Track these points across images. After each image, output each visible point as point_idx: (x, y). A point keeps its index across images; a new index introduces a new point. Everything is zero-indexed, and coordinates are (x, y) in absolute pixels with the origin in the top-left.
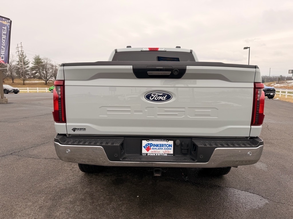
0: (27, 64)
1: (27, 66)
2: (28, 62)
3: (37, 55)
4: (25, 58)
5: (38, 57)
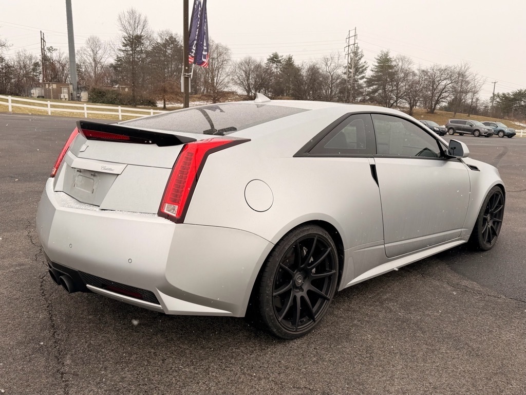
0: (362, 72)
1: (362, 75)
2: (364, 68)
3: (385, 51)
4: (360, 59)
5: (387, 55)
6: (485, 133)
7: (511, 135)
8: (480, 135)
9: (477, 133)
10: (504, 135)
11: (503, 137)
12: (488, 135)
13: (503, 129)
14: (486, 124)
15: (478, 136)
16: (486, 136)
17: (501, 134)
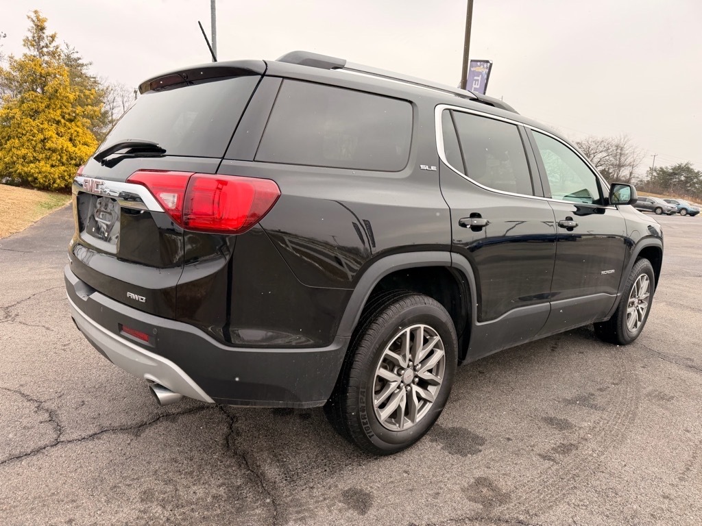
6: (669, 211)
7: (693, 214)
8: (663, 213)
9: (659, 211)
10: (687, 213)
11: (685, 215)
12: (671, 213)
13: (686, 207)
14: (669, 202)
15: (660, 214)
16: (668, 214)
17: (684, 212)
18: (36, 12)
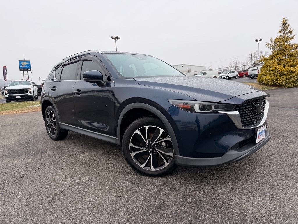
18: (284, 18)
